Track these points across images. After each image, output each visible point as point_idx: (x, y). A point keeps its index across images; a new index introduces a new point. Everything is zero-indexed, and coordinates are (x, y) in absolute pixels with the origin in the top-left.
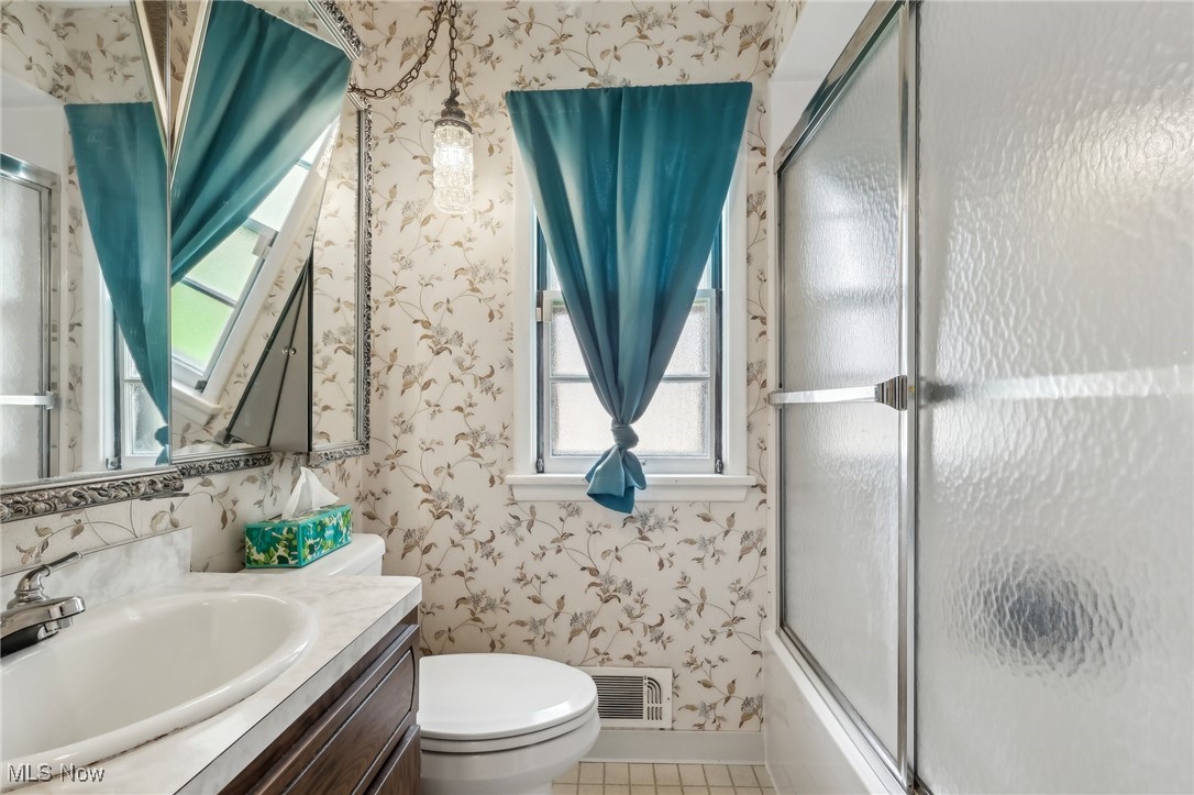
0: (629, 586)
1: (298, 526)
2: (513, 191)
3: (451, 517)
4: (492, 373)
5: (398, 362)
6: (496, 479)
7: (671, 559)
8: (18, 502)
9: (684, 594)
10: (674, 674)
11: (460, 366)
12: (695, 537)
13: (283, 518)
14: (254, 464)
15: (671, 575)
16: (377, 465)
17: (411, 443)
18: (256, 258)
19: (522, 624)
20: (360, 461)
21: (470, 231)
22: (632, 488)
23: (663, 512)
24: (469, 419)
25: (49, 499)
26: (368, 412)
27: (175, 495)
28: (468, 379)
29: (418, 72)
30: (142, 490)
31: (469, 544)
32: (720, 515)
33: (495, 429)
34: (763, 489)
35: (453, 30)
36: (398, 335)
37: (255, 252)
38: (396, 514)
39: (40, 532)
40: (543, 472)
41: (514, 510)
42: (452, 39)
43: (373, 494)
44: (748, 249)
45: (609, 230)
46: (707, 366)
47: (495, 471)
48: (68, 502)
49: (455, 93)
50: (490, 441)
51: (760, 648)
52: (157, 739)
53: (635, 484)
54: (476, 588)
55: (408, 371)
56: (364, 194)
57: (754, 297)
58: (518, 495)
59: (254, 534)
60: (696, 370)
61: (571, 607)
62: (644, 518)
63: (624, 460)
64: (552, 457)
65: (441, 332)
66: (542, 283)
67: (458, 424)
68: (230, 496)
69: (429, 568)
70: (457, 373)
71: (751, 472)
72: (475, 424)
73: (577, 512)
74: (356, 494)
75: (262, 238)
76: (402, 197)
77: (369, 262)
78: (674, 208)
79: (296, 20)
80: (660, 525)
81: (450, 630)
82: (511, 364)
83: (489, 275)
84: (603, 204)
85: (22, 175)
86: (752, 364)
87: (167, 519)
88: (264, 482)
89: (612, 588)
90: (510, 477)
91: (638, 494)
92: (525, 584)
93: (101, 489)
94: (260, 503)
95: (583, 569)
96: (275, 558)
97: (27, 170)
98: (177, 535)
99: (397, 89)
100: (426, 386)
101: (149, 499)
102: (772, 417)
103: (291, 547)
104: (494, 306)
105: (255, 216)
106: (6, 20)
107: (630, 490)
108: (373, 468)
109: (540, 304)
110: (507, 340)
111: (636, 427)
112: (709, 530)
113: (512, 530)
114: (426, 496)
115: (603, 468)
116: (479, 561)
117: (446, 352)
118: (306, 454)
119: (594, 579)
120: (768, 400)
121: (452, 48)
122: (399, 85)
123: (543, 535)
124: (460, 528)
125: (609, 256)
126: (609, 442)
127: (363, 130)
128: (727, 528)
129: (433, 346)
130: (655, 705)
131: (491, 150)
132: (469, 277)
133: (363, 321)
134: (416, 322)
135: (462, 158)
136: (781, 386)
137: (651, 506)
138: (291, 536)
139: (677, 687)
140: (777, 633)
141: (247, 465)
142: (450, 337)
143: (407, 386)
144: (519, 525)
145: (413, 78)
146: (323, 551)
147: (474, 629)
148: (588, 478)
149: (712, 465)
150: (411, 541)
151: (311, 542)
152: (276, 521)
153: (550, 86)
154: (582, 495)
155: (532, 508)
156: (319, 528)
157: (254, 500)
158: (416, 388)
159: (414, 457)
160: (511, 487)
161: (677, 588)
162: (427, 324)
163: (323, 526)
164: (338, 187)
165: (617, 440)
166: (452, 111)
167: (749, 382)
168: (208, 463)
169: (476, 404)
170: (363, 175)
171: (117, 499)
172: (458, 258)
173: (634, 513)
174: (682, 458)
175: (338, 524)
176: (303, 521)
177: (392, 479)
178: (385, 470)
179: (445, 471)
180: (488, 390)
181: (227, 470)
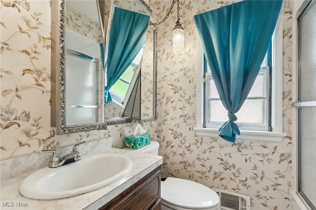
0: (234, 166)
1: (136, 138)
2: (196, 44)
3: (179, 139)
4: (190, 98)
5: (165, 96)
6: (191, 129)
7: (250, 159)
8: (70, 130)
9: (255, 172)
10: (251, 199)
11: (181, 96)
12: (260, 153)
13: (133, 136)
14: (128, 122)
15: (250, 165)
16: (160, 123)
17: (168, 118)
18: (134, 72)
19: (199, 172)
20: (156, 122)
21: (184, 58)
22: (235, 134)
23: (247, 143)
24: (184, 111)
25: (76, 129)
26: (156, 109)
27: (105, 129)
28: (183, 100)
29: (168, 16)
30: (97, 128)
31: (183, 146)
32: (271, 147)
33: (191, 114)
34: (290, 138)
35: (179, 2)
36: (165, 89)
37: (133, 71)
38: (164, 136)
39: (80, 136)
40: (205, 127)
41: (196, 138)
42: (178, 5)
43: (159, 131)
44: (283, 50)
45: (227, 51)
46: (265, 93)
47: (191, 126)
48: (80, 130)
49: (179, 19)
50: (189, 118)
51: (289, 197)
52: (82, 194)
53: (236, 133)
54: (185, 159)
55: (168, 98)
56: (155, 52)
57: (286, 67)
58: (198, 134)
59: (127, 139)
60: (261, 95)
61: (214, 170)
62: (240, 145)
63: (232, 125)
64: (208, 123)
65: (176, 87)
66: (205, 71)
67: (180, 113)
68: (122, 130)
69: (173, 152)
70: (180, 98)
71: (284, 131)
72: (185, 113)
73: (216, 140)
74: (155, 131)
75: (135, 67)
76: (166, 52)
77: (157, 70)
78: (251, 40)
79: (142, 12)
80: (246, 147)
81: (178, 170)
82: (195, 95)
83: (190, 70)
84: (225, 43)
85: (94, 60)
86: (285, 92)
87: (107, 134)
88: (131, 127)
89: (228, 166)
90: (195, 128)
91: (237, 136)
92: (200, 160)
93: (88, 127)
94: (130, 132)
95: (218, 158)
96: (131, 146)
97: (94, 59)
98: (109, 138)
99: (163, 22)
100: (172, 102)
101: (99, 130)
102: (295, 112)
103: (135, 144)
104: (191, 79)
105: (133, 62)
106: (90, 28)
107: (234, 135)
108: (159, 124)
109: (204, 77)
110: (194, 88)
111: (236, 114)
112: (266, 151)
113: (196, 144)
114: (172, 132)
115: (224, 127)
116: (186, 152)
117: (178, 93)
118: (139, 120)
119: (221, 162)
120: (293, 105)
121: (178, 7)
122: (163, 21)
123: (205, 146)
124: (181, 142)
125: (227, 60)
126: (227, 119)
127: (155, 35)
128: (274, 151)
129: (174, 91)
130: (244, 207)
131: (190, 34)
132: (184, 71)
133: (155, 85)
134: (170, 85)
135: (180, 37)
136: (299, 100)
137: (242, 141)
138: (134, 141)
139: (252, 203)
140: (296, 193)
141: (126, 122)
142: (179, 88)
143: (167, 102)
144: (198, 142)
145: (167, 18)
146: (143, 145)
147: (185, 171)
148: (220, 130)
149: (267, 128)
150: (168, 144)
151: (139, 143)
152: (132, 137)
153: (208, 10)
154: (217, 135)
155: (202, 138)
156: (142, 139)
157: (128, 131)
158: (170, 103)
159: (169, 121)
160: (195, 131)
161: (253, 170)
162: (172, 85)
163: (143, 139)
164: (151, 52)
165: (229, 119)
166: (178, 25)
167: (284, 99)
168: (116, 121)
169: (185, 107)
170: (155, 47)
171: (91, 130)
172: (181, 66)
173: (236, 142)
174: (255, 125)
175: (147, 138)
176: (138, 137)
177: (163, 127)
178: (162, 125)
179: (177, 126)
180: (189, 103)
181: (121, 123)
